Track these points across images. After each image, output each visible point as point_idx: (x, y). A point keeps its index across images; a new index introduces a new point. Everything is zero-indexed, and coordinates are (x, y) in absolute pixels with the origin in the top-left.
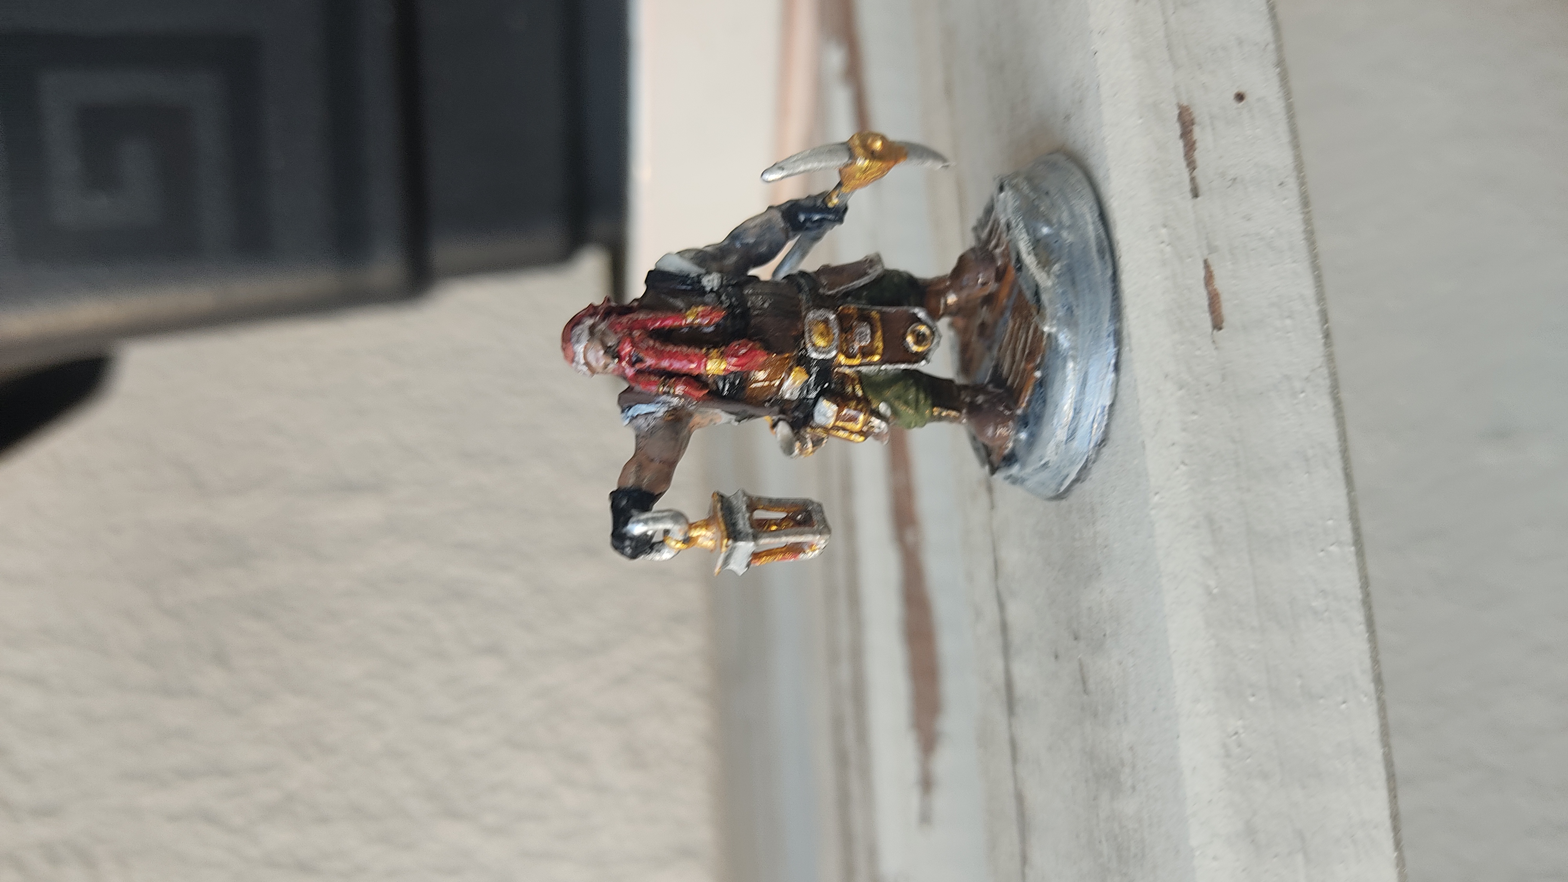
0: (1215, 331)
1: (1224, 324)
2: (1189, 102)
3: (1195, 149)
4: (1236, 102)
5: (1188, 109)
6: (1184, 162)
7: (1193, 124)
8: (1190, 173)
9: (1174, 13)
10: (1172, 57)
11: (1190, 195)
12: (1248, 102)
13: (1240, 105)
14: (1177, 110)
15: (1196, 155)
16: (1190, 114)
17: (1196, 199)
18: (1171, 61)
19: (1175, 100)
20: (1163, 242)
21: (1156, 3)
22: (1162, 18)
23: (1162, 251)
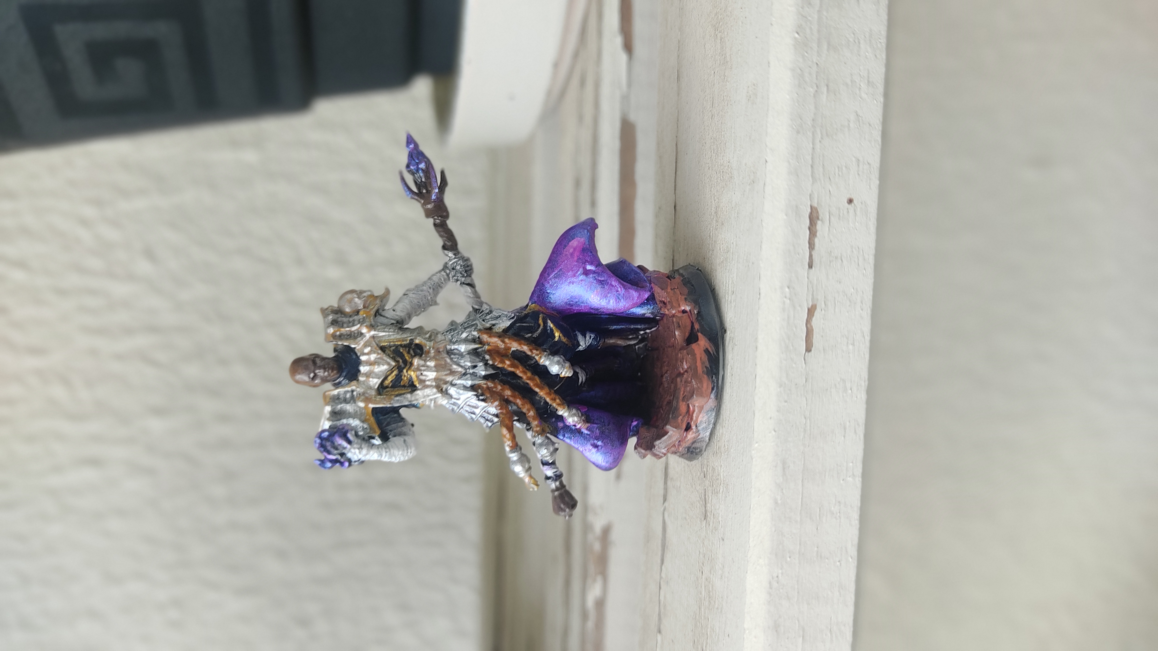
0: (807, 353)
1: (813, 349)
2: (817, 205)
3: (816, 236)
4: (847, 204)
5: (816, 209)
6: (808, 245)
7: (818, 219)
8: (810, 253)
9: (820, 142)
10: (813, 172)
11: (807, 267)
12: (855, 205)
13: (849, 206)
14: (809, 210)
15: (816, 240)
16: (818, 212)
17: (811, 270)
18: (812, 176)
19: (809, 204)
20: (786, 297)
21: (810, 134)
22: (811, 146)
23: (784, 303)
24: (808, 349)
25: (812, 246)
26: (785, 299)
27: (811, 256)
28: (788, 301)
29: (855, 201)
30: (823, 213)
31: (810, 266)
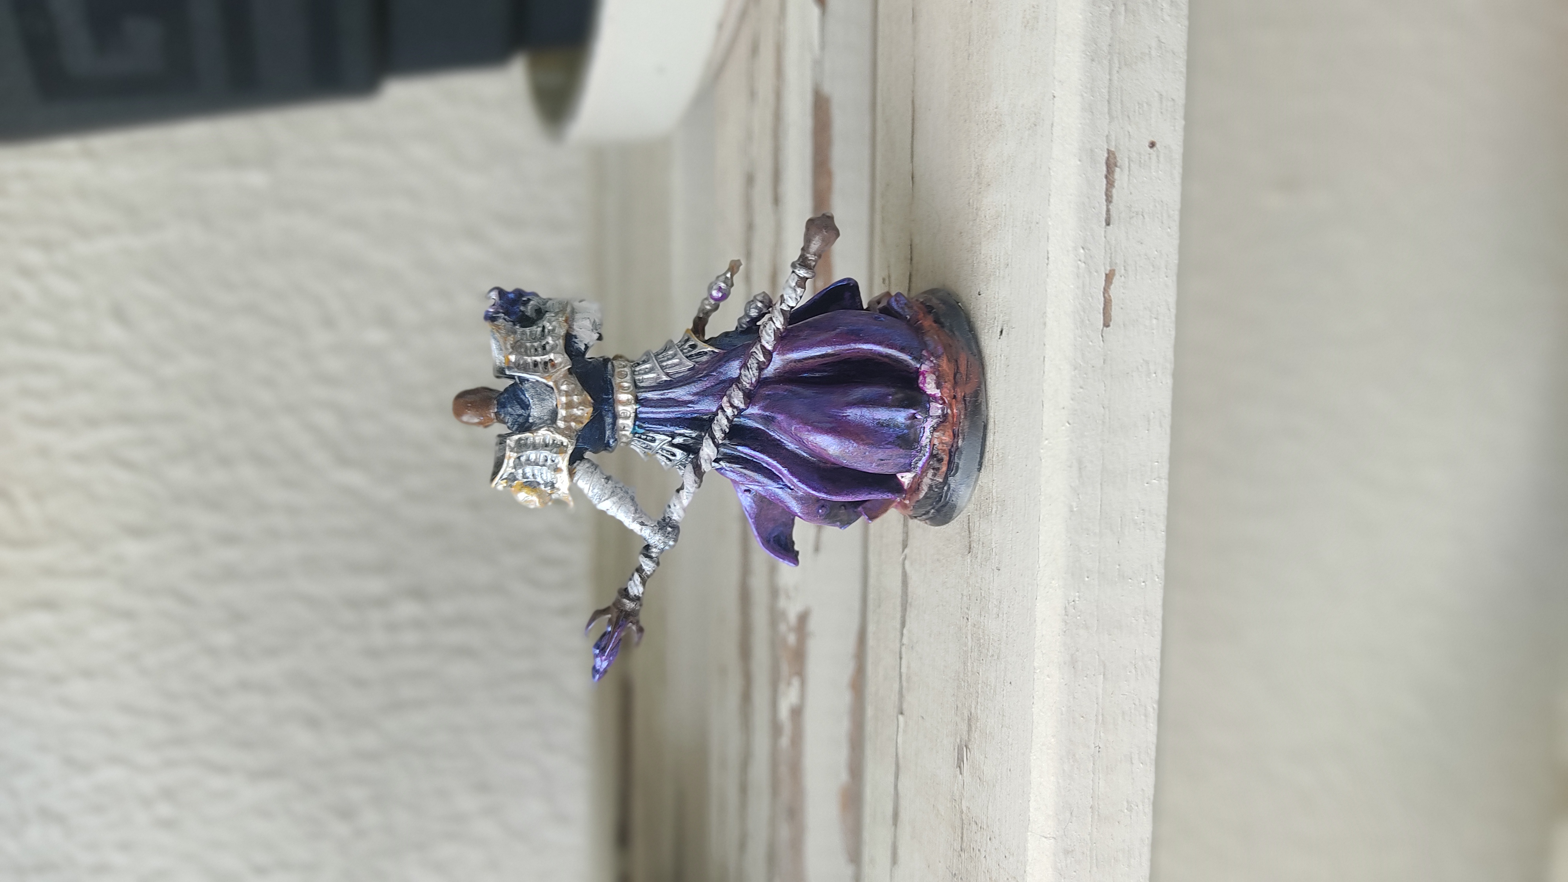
0: (1105, 328)
1: (1111, 324)
2: (1115, 148)
3: (1114, 186)
4: (1149, 149)
5: (1114, 154)
6: (1104, 197)
7: (1116, 166)
8: (1107, 206)
9: (1118, 72)
10: (1110, 109)
11: (1104, 224)
12: (1157, 148)
13: (1151, 151)
14: (1106, 155)
15: (1114, 191)
16: (1115, 158)
17: (1108, 227)
18: (1109, 113)
19: (1106, 147)
20: (1080, 260)
21: (1106, 62)
22: (1108, 77)
23: (1078, 267)
24: (1106, 325)
25: (1109, 198)
26: (1079, 262)
27: (1108, 211)
28: (1083, 265)
29: (1158, 145)
30: (1122, 159)
31: (1108, 224)
